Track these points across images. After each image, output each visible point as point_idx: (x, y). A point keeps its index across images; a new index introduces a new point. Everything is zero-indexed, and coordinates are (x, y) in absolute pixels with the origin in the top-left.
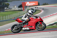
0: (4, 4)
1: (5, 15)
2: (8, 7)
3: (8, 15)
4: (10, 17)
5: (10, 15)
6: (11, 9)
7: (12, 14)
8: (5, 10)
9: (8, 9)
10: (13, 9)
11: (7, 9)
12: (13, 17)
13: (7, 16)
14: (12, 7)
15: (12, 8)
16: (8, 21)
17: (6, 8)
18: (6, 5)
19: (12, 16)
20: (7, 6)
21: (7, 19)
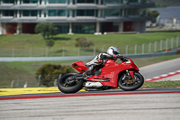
0: (144, 13)
1: (147, 42)
2: (154, 21)
3: (153, 42)
4: (158, 47)
5: (159, 41)
6: (163, 25)
7: (164, 40)
8: (147, 30)
9: (154, 25)
10: (168, 26)
11: (151, 26)
12: (167, 48)
13: (150, 44)
14: (166, 21)
15: (166, 24)
16: (152, 58)
17: (148, 24)
18: (149, 14)
19: (164, 45)
20: (153, 17)
21: (150, 52)
